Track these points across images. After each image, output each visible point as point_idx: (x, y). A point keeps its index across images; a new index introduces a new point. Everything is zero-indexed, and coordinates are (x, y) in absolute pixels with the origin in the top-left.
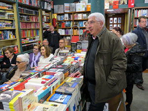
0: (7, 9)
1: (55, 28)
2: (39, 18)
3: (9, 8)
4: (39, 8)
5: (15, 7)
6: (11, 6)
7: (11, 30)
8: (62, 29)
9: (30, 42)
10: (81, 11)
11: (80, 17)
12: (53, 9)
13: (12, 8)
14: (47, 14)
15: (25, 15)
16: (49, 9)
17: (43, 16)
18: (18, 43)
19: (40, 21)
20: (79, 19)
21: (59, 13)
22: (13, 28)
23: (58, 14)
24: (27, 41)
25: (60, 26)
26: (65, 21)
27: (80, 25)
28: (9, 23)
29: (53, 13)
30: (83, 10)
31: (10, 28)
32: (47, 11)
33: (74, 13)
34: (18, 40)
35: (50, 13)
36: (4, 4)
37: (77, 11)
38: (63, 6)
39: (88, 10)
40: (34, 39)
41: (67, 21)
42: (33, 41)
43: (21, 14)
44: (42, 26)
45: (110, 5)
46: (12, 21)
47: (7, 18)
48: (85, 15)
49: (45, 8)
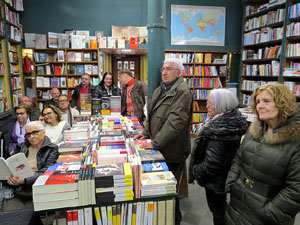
2: (3, 55)
4: (3, 38)
8: (45, 77)
10: (80, 48)
11: (78, 58)
12: (23, 40)
14: (13, 49)
16: (18, 39)
17: (7, 52)
19: (4, 60)
20: (77, 61)
21: (38, 47)
23: (35, 51)
25: (40, 71)
27: (79, 70)
29: (24, 47)
30: (83, 46)
32: (14, 43)
33: (68, 51)
35: (19, 46)
37: (73, 47)
38: (44, 36)
39: (93, 48)
44: (9, 71)
45: (126, 42)
48: (87, 56)
49: (12, 37)
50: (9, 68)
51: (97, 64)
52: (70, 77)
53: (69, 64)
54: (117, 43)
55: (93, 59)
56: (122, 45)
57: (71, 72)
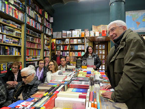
0: (16, 27)
1: (53, 50)
2: (42, 40)
3: (18, 27)
4: (42, 32)
5: (23, 27)
6: (19, 26)
7: (16, 47)
9: (32, 60)
11: (75, 42)
12: (52, 35)
13: (21, 28)
14: (48, 38)
15: (30, 36)
16: (50, 34)
17: (44, 40)
18: (22, 60)
19: (42, 43)
20: (74, 43)
22: (19, 45)
23: (57, 39)
24: (30, 59)
27: (75, 48)
28: (17, 40)
29: (52, 38)
30: (78, 36)
31: (17, 45)
32: (48, 36)
33: (71, 39)
34: (23, 57)
35: (50, 38)
37: (73, 37)
38: (61, 33)
40: (36, 58)
42: (35, 60)
43: (27, 34)
44: (44, 48)
45: (100, 33)
46: (19, 39)
47: (15, 35)
48: (79, 40)
49: (47, 33)
50: (44, 46)
51: (84, 45)
52: (71, 51)
53: (71, 45)
54: (95, 34)
55: (82, 42)
56: (97, 34)
57: (72, 49)
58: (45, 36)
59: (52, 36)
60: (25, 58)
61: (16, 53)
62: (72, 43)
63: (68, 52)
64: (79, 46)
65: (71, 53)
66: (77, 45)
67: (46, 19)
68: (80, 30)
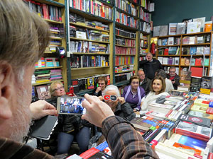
0: (103, 29)
1: (154, 55)
2: (136, 42)
3: (105, 28)
4: (137, 30)
5: (112, 27)
6: (107, 26)
7: (104, 56)
8: (163, 57)
9: (123, 71)
10: (195, 32)
11: (192, 41)
12: (152, 32)
13: (108, 28)
14: (145, 38)
15: (121, 38)
16: (148, 31)
17: (140, 40)
18: (110, 72)
19: (136, 46)
20: (190, 44)
21: (161, 36)
22: (107, 53)
23: (160, 38)
24: (120, 70)
25: (160, 53)
26: (168, 47)
27: (192, 52)
28: (104, 46)
29: (152, 36)
30: (198, 31)
31: (104, 53)
32: (145, 34)
33: (183, 36)
34: (111, 68)
35: (149, 36)
36: (100, 24)
37: (188, 33)
38: (167, 26)
39: (207, 31)
40: (128, 68)
41: (172, 46)
42: (127, 70)
43: (117, 37)
44: (139, 52)
46: (106, 44)
47: (101, 41)
48: (201, 39)
49: (144, 30)
50: (139, 50)
51: (209, 46)
52: (183, 57)
53: (183, 46)
55: (206, 41)
57: (185, 53)
58: (141, 35)
59: (152, 34)
60: (114, 70)
61: (103, 64)
62: (185, 43)
63: (177, 59)
64: (198, 49)
65: (183, 60)
66: (195, 46)
67: (143, 8)
68: (204, 19)
